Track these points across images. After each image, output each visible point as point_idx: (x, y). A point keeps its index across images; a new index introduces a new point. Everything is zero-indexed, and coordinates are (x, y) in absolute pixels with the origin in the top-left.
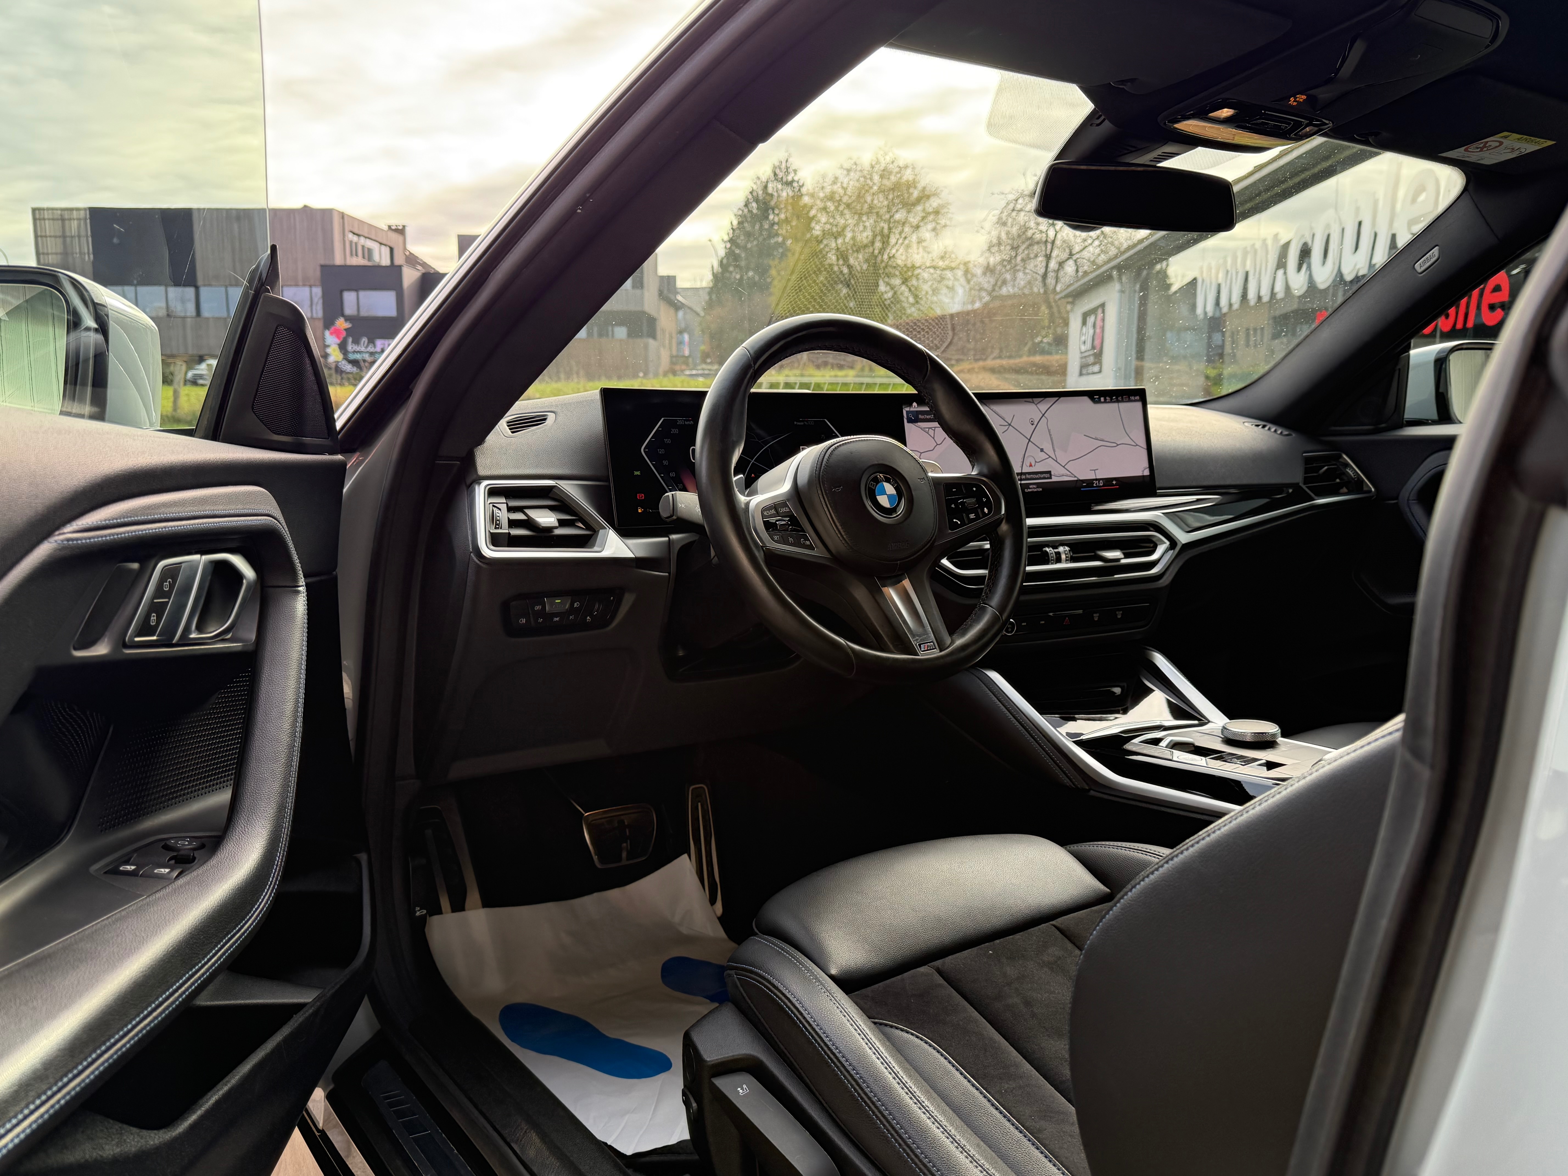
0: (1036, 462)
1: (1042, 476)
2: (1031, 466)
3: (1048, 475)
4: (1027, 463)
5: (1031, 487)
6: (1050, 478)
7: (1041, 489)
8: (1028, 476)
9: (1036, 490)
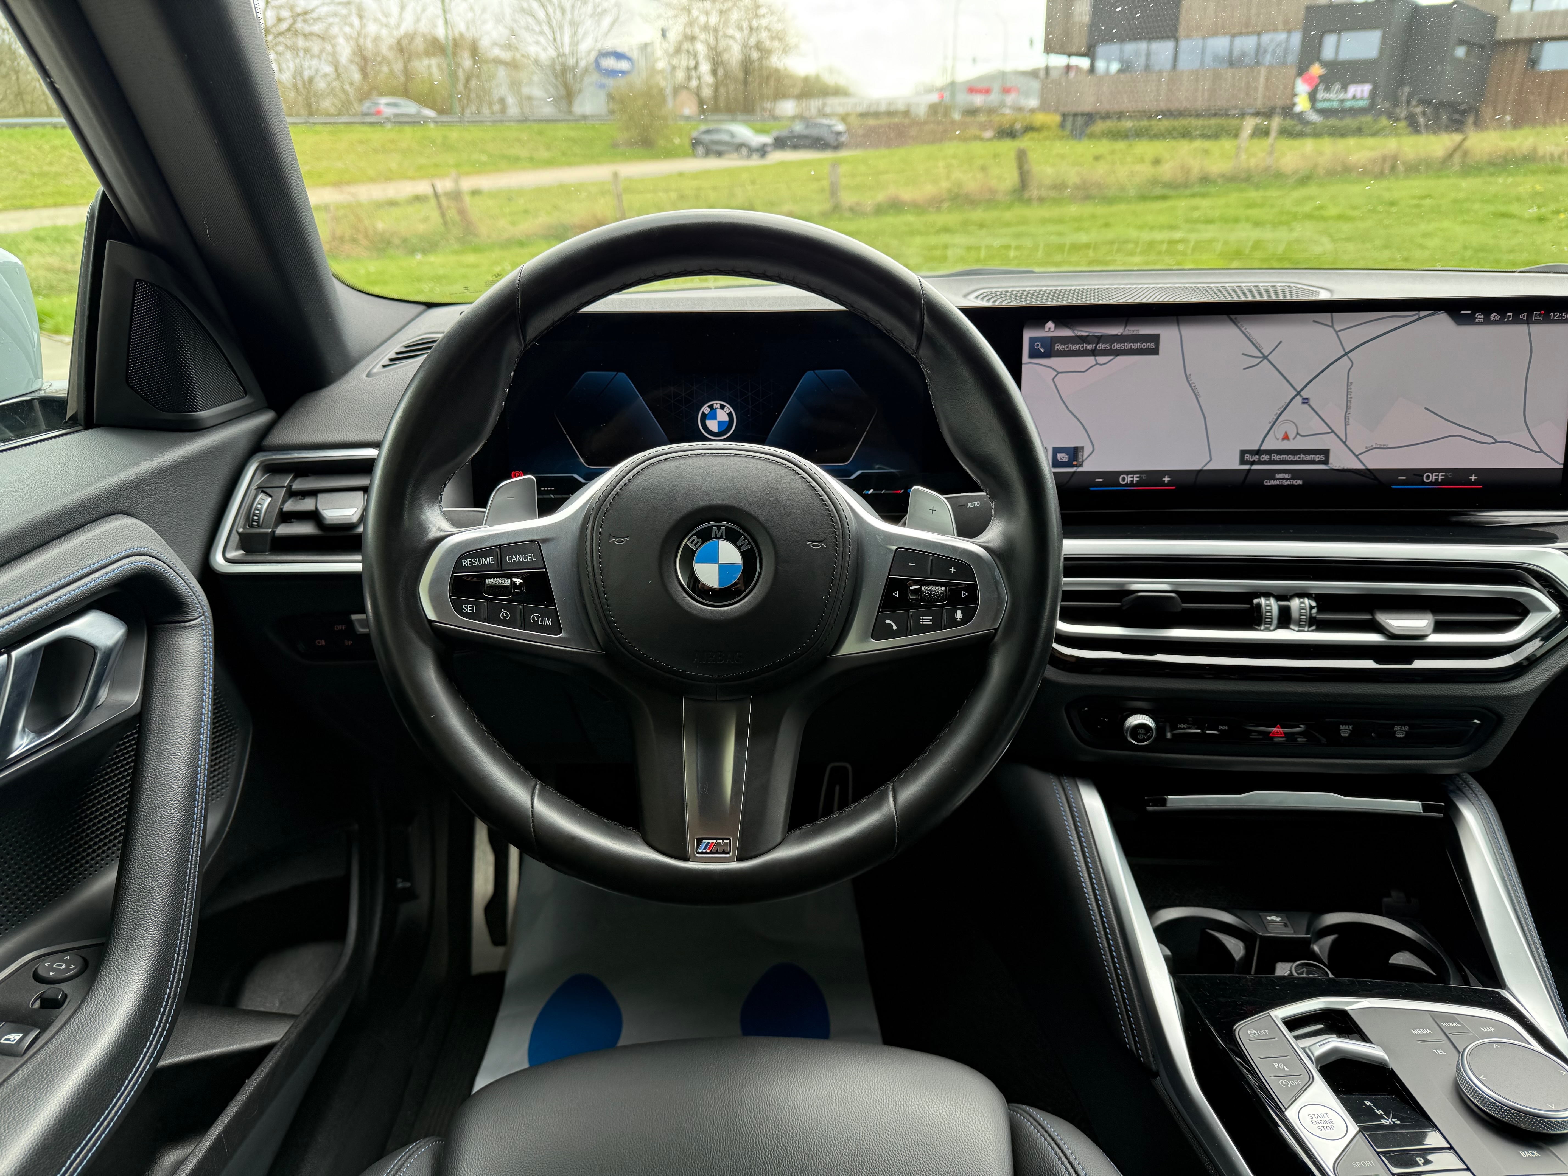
0: (1298, 433)
1: (1308, 458)
2: (1286, 437)
3: (1322, 457)
4: (1279, 431)
5: (1277, 476)
6: (1326, 462)
7: (1300, 482)
8: (1275, 457)
9: (1288, 482)
